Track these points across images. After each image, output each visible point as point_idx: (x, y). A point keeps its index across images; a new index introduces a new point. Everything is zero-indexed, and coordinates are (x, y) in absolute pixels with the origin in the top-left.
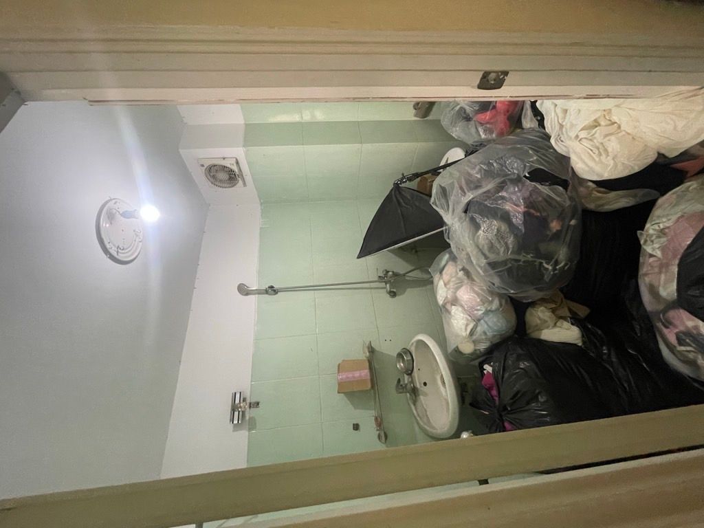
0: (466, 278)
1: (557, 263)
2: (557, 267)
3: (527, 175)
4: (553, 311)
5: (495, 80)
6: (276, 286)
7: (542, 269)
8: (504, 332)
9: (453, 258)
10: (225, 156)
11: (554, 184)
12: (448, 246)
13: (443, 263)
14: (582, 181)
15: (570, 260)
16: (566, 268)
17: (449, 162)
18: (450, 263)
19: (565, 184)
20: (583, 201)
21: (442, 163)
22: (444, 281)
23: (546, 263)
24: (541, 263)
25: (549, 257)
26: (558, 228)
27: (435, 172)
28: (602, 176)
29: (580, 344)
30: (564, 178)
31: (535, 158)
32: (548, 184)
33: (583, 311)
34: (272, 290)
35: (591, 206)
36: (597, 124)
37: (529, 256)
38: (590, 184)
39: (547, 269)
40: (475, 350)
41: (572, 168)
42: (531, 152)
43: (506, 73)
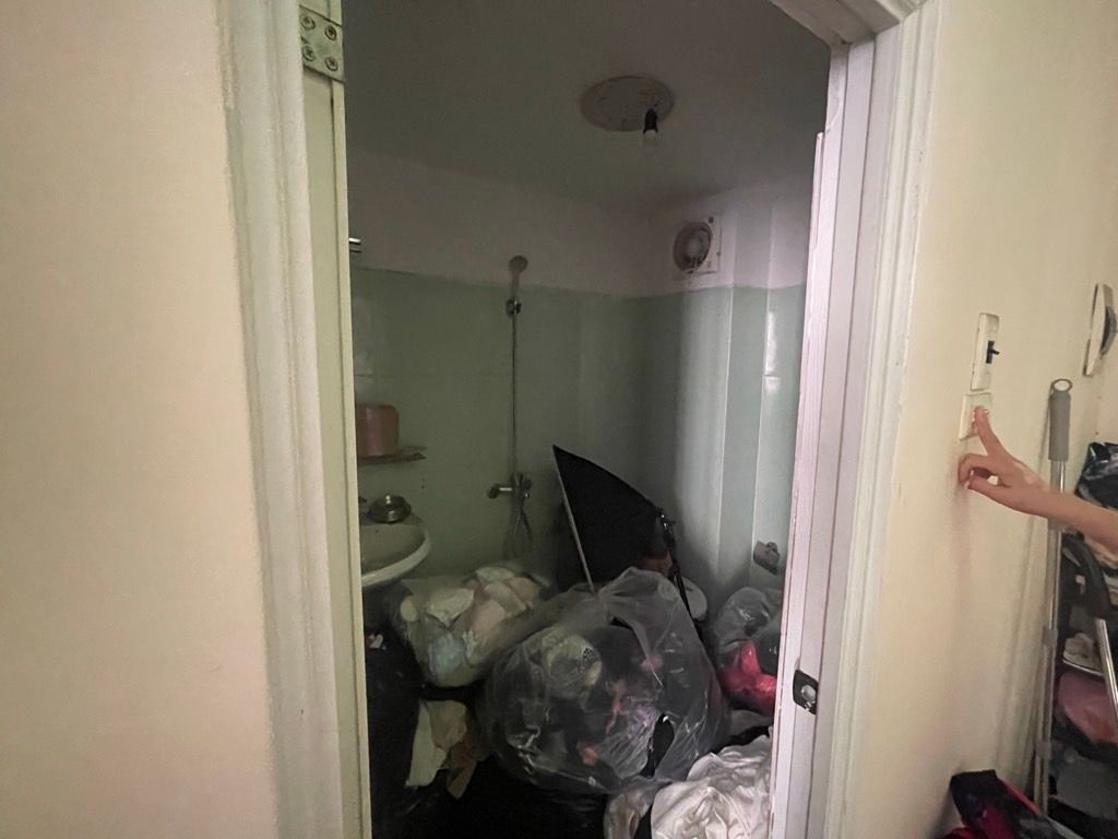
0: (516, 614)
1: (533, 755)
2: (528, 756)
3: (665, 719)
4: (460, 745)
5: (805, 693)
6: (519, 317)
7: (527, 733)
8: (431, 669)
9: (545, 595)
10: (722, 257)
11: (649, 757)
12: (564, 589)
13: (538, 578)
14: (651, 796)
15: (538, 774)
16: (527, 769)
17: (687, 592)
18: (538, 589)
19: (648, 771)
20: (622, 796)
21: (687, 582)
22: (511, 579)
23: (535, 739)
24: (534, 732)
25: (542, 743)
26: (586, 761)
27: (675, 575)
28: (656, 828)
29: (408, 783)
30: (656, 771)
31: (688, 731)
32: (651, 747)
33: (458, 789)
34: (514, 309)
35: (613, 807)
36: (731, 822)
37: (547, 715)
38: (646, 808)
39: (524, 741)
40: (405, 623)
41: (669, 784)
42: (697, 725)
43: (814, 710)
